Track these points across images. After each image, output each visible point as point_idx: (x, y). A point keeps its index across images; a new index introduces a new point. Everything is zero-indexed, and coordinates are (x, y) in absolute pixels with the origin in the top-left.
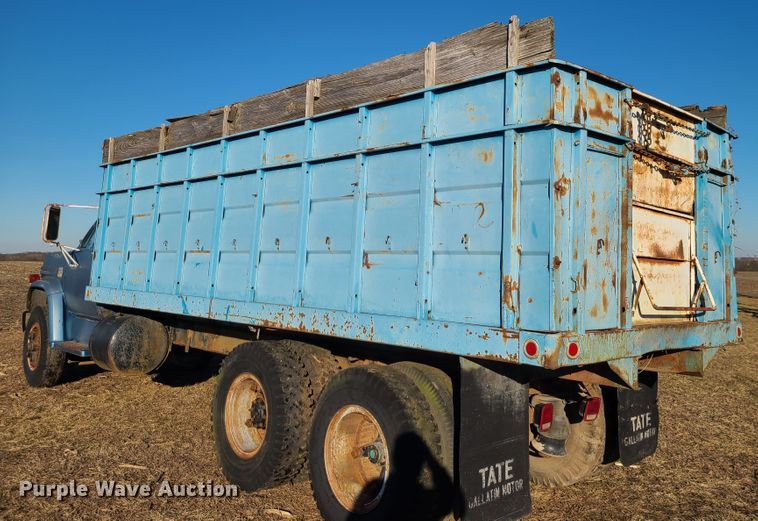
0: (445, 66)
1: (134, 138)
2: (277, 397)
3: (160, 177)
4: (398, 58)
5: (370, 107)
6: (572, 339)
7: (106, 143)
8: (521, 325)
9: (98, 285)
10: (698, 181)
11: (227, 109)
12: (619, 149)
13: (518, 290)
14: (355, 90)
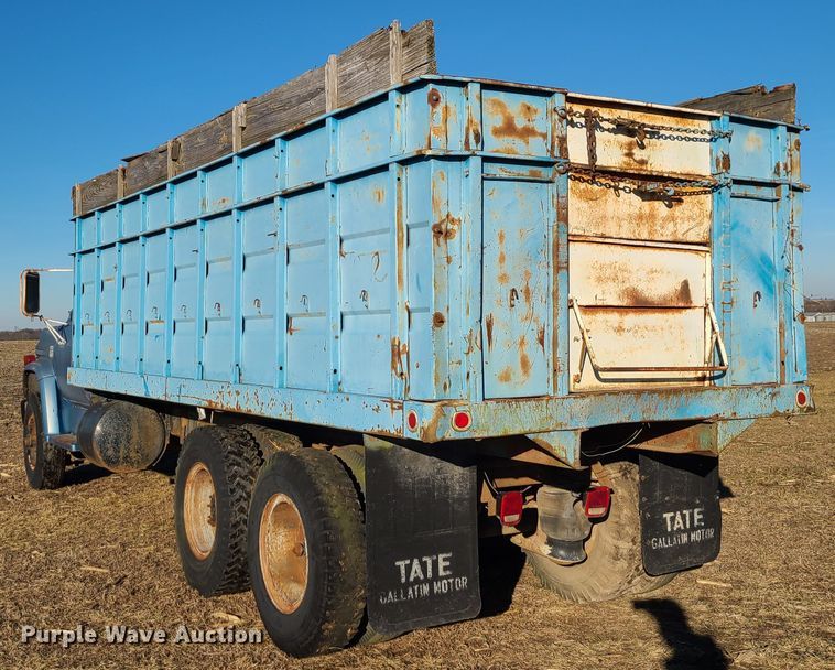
0: (346, 84)
1: (96, 183)
2: (223, 488)
3: (120, 233)
4: (307, 74)
5: (287, 138)
6: (460, 409)
7: (74, 189)
8: (411, 395)
9: (78, 366)
10: (716, 198)
11: (170, 145)
12: (546, 173)
13: (408, 353)
14: (273, 116)
